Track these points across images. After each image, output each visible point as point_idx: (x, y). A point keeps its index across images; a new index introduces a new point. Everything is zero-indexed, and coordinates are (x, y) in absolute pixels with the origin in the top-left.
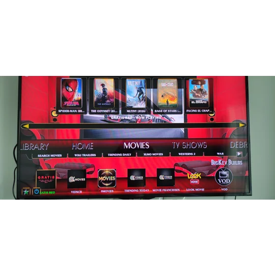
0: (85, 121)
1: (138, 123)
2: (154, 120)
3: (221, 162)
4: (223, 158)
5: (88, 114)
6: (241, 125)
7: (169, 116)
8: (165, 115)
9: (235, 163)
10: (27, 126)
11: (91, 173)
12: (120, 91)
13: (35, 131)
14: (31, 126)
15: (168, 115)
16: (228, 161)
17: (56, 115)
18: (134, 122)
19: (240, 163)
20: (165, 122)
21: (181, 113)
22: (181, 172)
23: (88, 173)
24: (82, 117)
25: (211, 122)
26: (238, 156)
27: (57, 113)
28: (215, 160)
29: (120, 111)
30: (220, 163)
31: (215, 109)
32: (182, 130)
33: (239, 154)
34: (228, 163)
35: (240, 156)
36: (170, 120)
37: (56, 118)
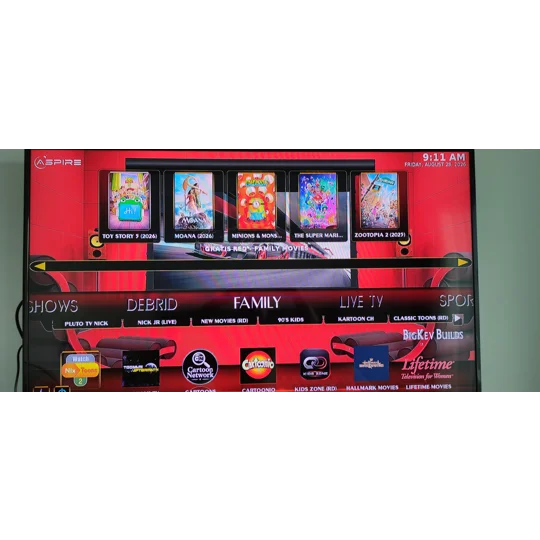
0: (157, 255)
1: (260, 258)
2: (292, 252)
3: (423, 334)
4: (425, 325)
5: (162, 243)
6: (461, 262)
7: (322, 245)
8: (313, 243)
9: (449, 336)
10: (42, 266)
11: (170, 356)
12: (225, 196)
13: (57, 275)
14: (50, 266)
15: (319, 244)
16: (435, 331)
17: (99, 244)
18: (254, 257)
19: (458, 335)
20: (314, 256)
21: (345, 240)
22: (344, 353)
23: (163, 357)
24: (150, 248)
25: (403, 257)
26: (456, 323)
27: (101, 240)
28: (410, 330)
29: (226, 236)
30: (420, 336)
31: (410, 231)
32: (348, 272)
33: (457, 318)
34: (435, 335)
35: (460, 321)
36: (323, 254)
37: (100, 250)
